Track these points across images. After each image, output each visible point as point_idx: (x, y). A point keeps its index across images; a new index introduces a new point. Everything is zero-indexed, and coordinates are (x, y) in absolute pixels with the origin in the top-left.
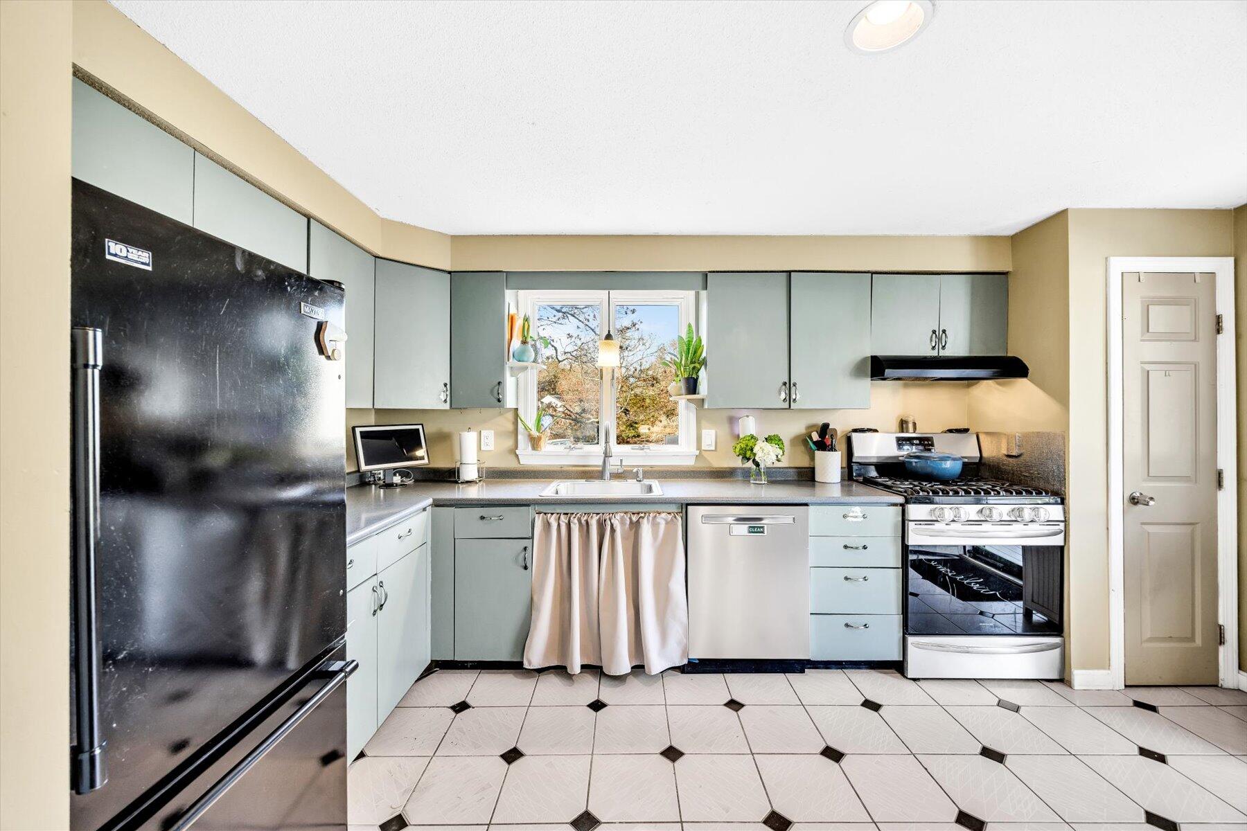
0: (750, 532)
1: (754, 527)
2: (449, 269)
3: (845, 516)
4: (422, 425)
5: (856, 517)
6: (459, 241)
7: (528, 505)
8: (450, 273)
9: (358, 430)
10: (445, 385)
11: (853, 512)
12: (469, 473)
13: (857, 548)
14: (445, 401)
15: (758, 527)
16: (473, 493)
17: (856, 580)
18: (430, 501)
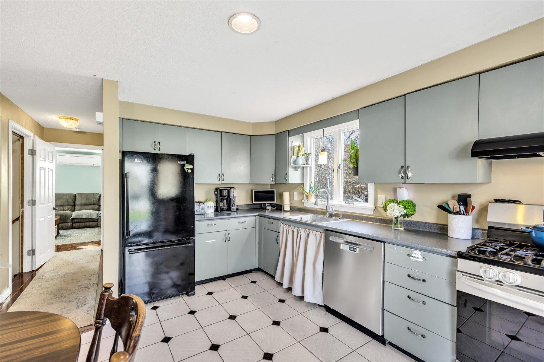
0: (350, 250)
1: (352, 248)
2: (274, 133)
3: (409, 255)
4: (276, 189)
5: (418, 258)
6: (277, 122)
7: (279, 220)
8: (275, 135)
9: (254, 190)
10: (273, 175)
11: (414, 253)
12: (287, 207)
13: (418, 280)
14: (273, 181)
15: (354, 248)
16: (287, 216)
17: (418, 302)
18: (258, 214)
